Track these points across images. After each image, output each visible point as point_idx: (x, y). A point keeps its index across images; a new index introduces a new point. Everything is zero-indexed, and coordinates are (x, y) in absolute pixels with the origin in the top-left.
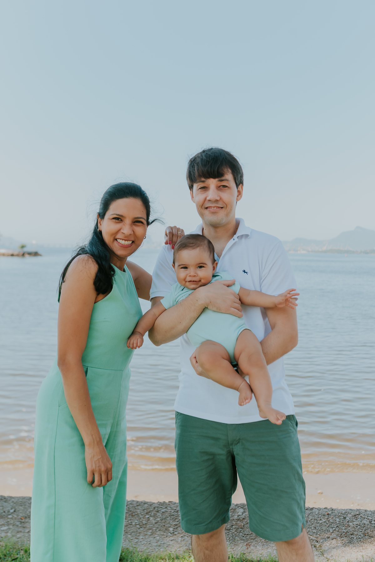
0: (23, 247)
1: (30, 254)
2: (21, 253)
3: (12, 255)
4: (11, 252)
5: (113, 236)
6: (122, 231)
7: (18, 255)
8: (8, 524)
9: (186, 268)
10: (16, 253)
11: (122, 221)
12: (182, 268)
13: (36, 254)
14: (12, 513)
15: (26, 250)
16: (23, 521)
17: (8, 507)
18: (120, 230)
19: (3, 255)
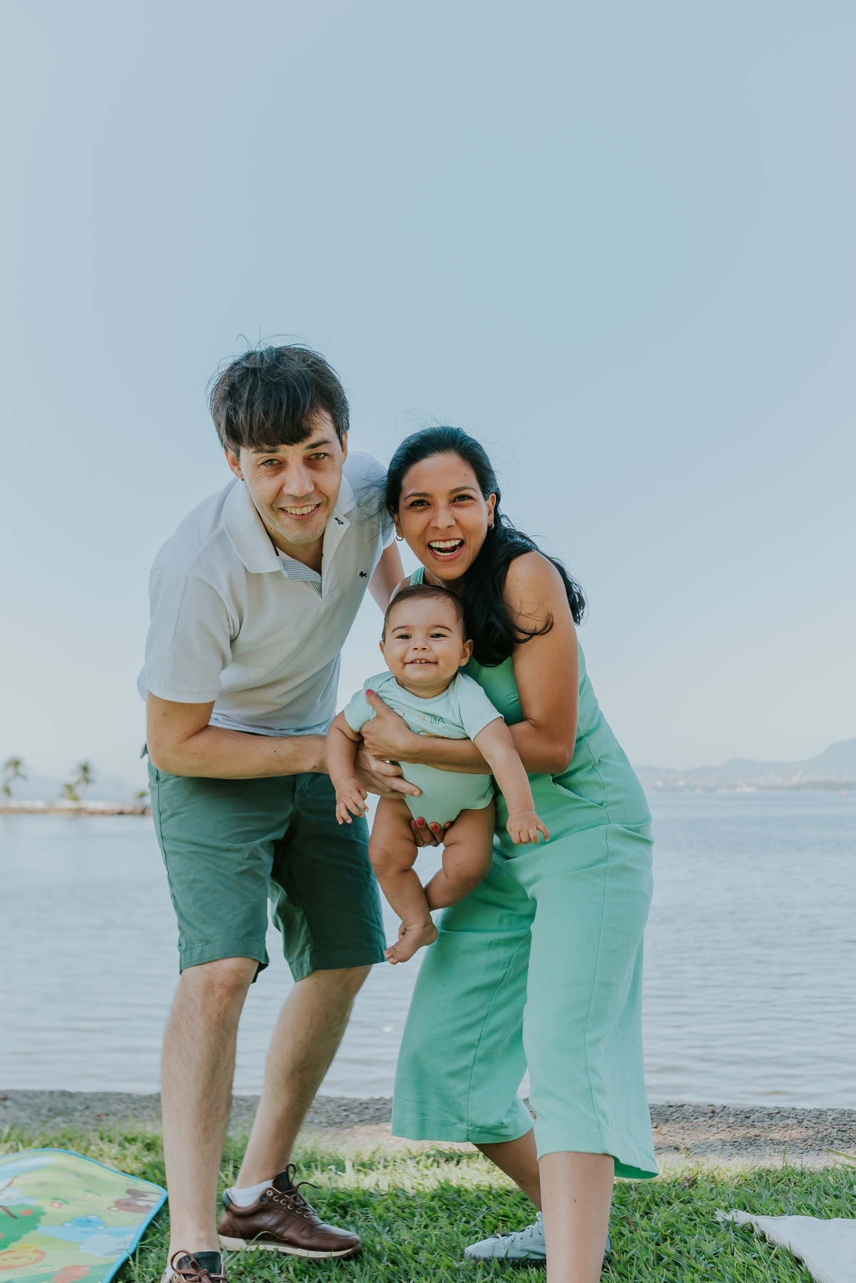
0: (143, 795)
2: (140, 809)
3: (121, 813)
4: (117, 807)
7: (132, 813)
10: (128, 808)
19: (103, 813)
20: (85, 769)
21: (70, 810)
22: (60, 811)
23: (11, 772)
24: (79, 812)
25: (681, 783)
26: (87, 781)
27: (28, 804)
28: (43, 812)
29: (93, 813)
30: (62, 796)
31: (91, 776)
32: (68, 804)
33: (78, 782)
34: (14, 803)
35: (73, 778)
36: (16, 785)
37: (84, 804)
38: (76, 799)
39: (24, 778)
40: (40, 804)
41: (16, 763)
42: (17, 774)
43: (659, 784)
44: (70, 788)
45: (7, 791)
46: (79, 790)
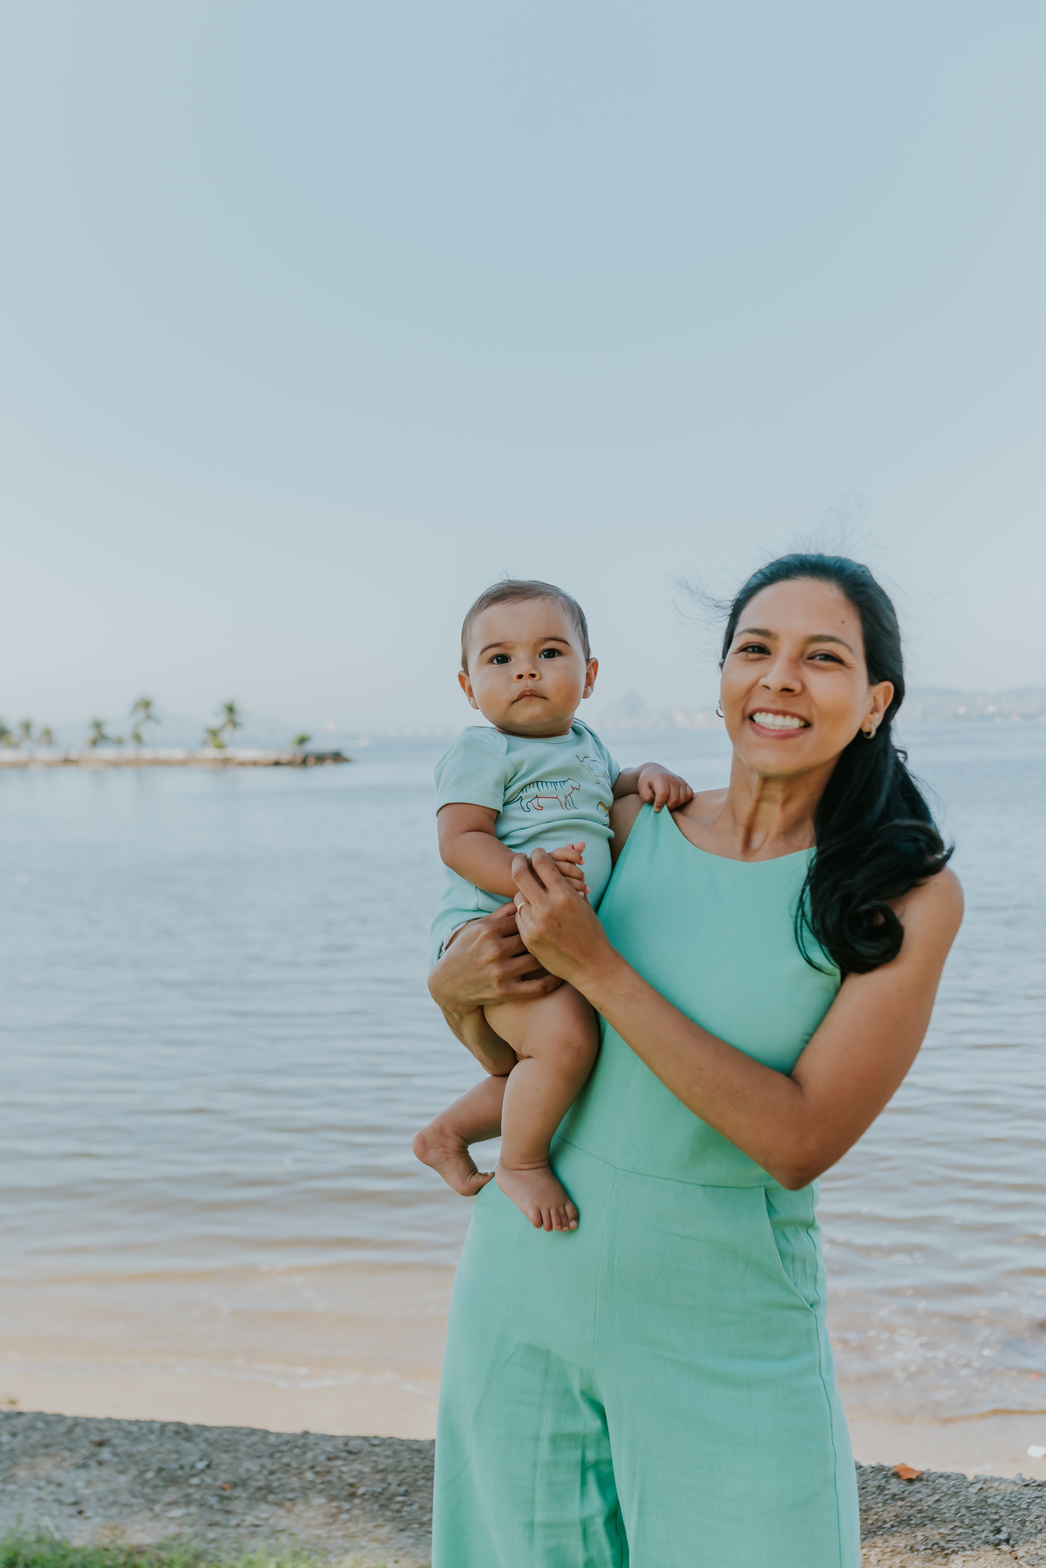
0: (302, 740)
1: (320, 759)
2: (299, 758)
3: (277, 764)
4: (272, 756)
7: (290, 764)
8: (187, 1501)
10: (285, 756)
13: (337, 757)
14: (202, 1471)
15: (314, 747)
16: (226, 1493)
17: (192, 1453)
19: (255, 764)
20: (231, 709)
21: (215, 760)
22: (203, 761)
23: (141, 715)
24: (226, 762)
25: (991, 709)
26: (234, 724)
27: (164, 754)
28: (183, 763)
29: (243, 764)
30: (204, 743)
31: (239, 718)
32: (211, 753)
33: (223, 727)
34: (147, 753)
35: (218, 721)
36: (147, 731)
37: (230, 752)
38: (220, 746)
39: (158, 721)
40: (178, 754)
41: (147, 704)
42: (149, 717)
43: (962, 711)
44: (214, 733)
45: (138, 738)
46: (225, 736)
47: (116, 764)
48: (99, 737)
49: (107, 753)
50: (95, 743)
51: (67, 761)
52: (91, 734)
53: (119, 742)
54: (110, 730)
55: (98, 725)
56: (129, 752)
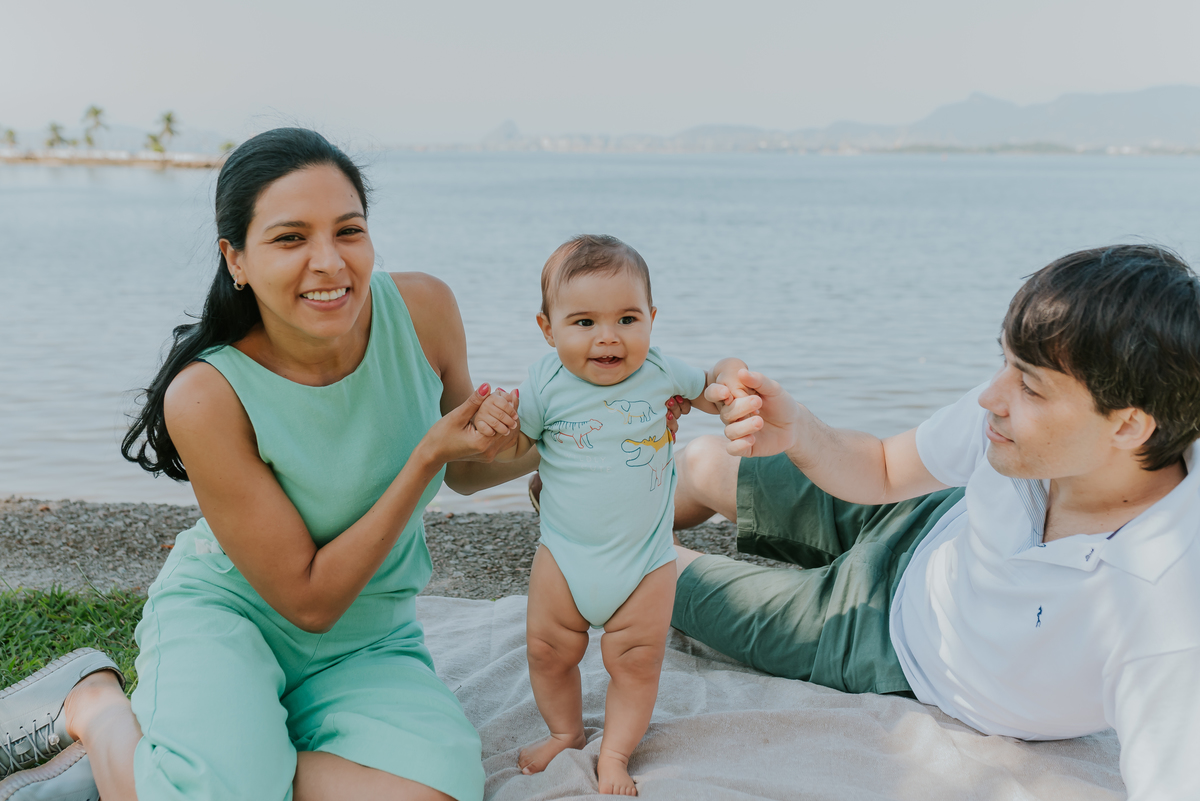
4: (203, 159)
5: (292, 290)
6: (313, 266)
9: (588, 323)
11: (304, 239)
12: (576, 323)
18: (306, 264)
19: (189, 166)
20: (169, 119)
21: (155, 161)
22: (146, 161)
23: (91, 122)
24: (165, 163)
26: (171, 131)
27: (112, 155)
28: (130, 163)
29: (179, 165)
30: (146, 146)
31: (176, 127)
32: (153, 155)
33: (163, 133)
34: (97, 154)
35: (157, 128)
36: (98, 135)
37: (168, 155)
38: (161, 150)
39: (107, 128)
40: (123, 155)
41: (96, 112)
42: (98, 124)
44: (155, 139)
45: (90, 141)
46: (165, 139)
47: (70, 162)
48: (57, 138)
49: (63, 152)
50: (52, 144)
51: (29, 158)
52: (49, 136)
53: (74, 143)
54: (66, 134)
55: (55, 129)
56: (82, 152)
